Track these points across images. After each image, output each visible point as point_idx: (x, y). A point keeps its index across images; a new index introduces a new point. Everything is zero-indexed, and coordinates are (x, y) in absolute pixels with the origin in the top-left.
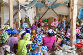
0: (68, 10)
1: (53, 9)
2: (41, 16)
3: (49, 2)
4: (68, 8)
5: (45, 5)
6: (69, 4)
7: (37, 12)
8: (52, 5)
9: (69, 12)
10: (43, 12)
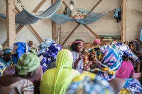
0: (118, 27)
1: (87, 25)
2: (63, 42)
3: (78, 11)
4: (118, 22)
5: (72, 18)
6: (120, 13)
7: (54, 32)
8: (85, 17)
9: (119, 29)
10: (66, 33)
